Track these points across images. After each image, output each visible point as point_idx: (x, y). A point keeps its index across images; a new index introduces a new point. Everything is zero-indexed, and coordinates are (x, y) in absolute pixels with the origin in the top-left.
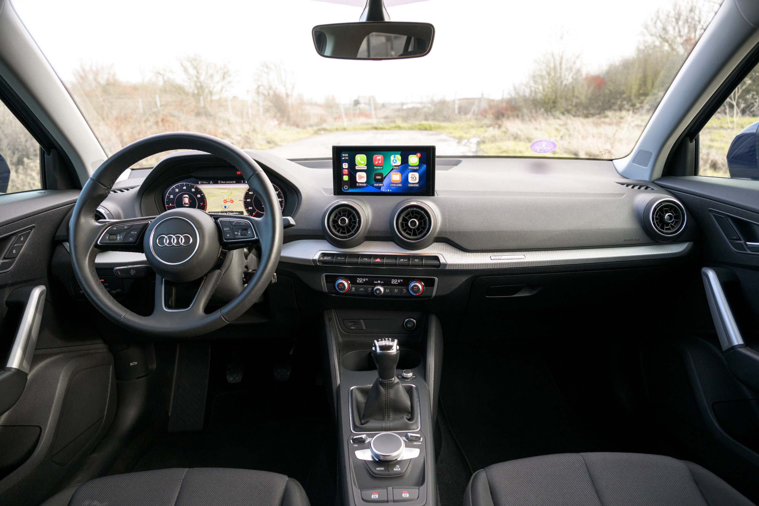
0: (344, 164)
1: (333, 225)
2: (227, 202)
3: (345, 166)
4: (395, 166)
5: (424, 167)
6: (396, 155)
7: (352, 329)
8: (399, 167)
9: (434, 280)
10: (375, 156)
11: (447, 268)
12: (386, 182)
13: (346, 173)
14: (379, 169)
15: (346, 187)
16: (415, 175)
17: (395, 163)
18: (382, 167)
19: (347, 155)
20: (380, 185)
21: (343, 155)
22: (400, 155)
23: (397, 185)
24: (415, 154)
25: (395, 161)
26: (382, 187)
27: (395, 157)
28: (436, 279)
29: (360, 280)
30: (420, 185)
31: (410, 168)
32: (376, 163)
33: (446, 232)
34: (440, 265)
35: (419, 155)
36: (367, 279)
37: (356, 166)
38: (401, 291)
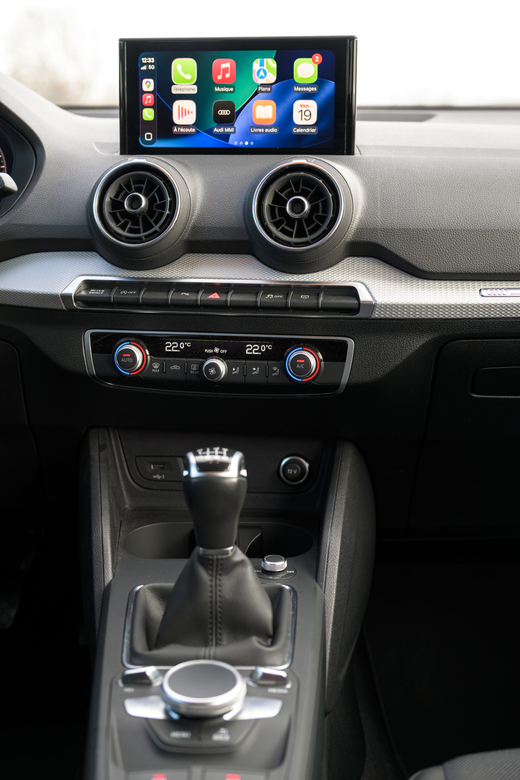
0: (145, 81)
1: (111, 211)
3: (148, 87)
4: (262, 85)
5: (330, 86)
6: (265, 60)
7: (156, 480)
8: (273, 86)
9: (345, 345)
10: (216, 62)
11: (376, 315)
12: (240, 122)
13: (150, 102)
14: (225, 92)
15: (148, 136)
16: (307, 106)
17: (262, 77)
18: (233, 87)
19: (153, 59)
20: (228, 130)
21: (144, 60)
22: (275, 59)
23: (267, 130)
24: (309, 56)
25: (262, 73)
26: (232, 136)
27: (262, 64)
28: (351, 343)
29: (171, 347)
30: (319, 131)
31: (297, 89)
32: (220, 77)
33: (375, 230)
34: (358, 307)
35: (318, 58)
36: (188, 344)
37: (173, 87)
38: (267, 372)
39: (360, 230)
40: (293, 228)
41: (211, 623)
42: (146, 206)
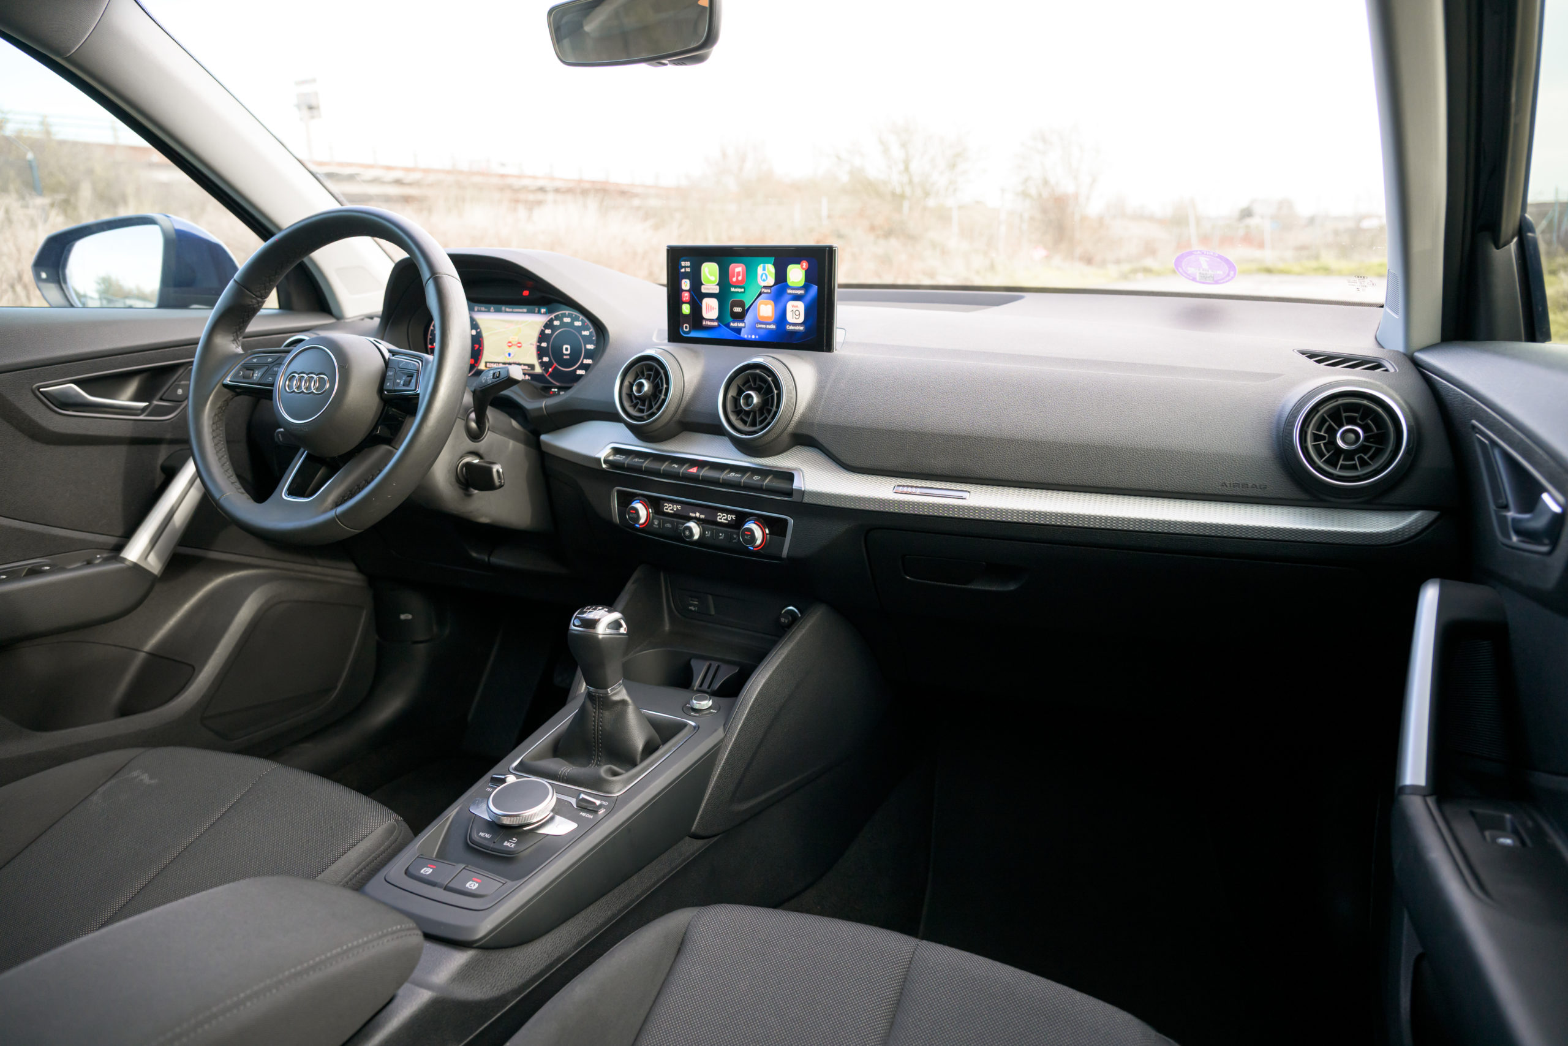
0: (683, 281)
1: (628, 393)
2: (512, 345)
3: (686, 286)
4: (765, 287)
5: (814, 289)
6: (767, 265)
7: (691, 610)
8: (772, 288)
9: (785, 522)
10: (732, 266)
11: (806, 500)
12: (749, 318)
13: (687, 299)
14: (738, 292)
15: (686, 327)
16: (797, 306)
17: (764, 280)
18: (744, 288)
19: (689, 263)
20: (741, 325)
21: (683, 264)
22: (774, 265)
23: (768, 326)
24: (798, 263)
25: (764, 277)
26: (743, 330)
27: (764, 269)
28: (791, 521)
29: (669, 508)
30: (806, 328)
31: (789, 291)
32: (734, 279)
33: (812, 424)
34: (790, 493)
35: (805, 264)
36: (679, 507)
37: (703, 287)
38: (729, 537)
39: (800, 423)
40: (748, 418)
41: (595, 747)
42: (648, 390)
